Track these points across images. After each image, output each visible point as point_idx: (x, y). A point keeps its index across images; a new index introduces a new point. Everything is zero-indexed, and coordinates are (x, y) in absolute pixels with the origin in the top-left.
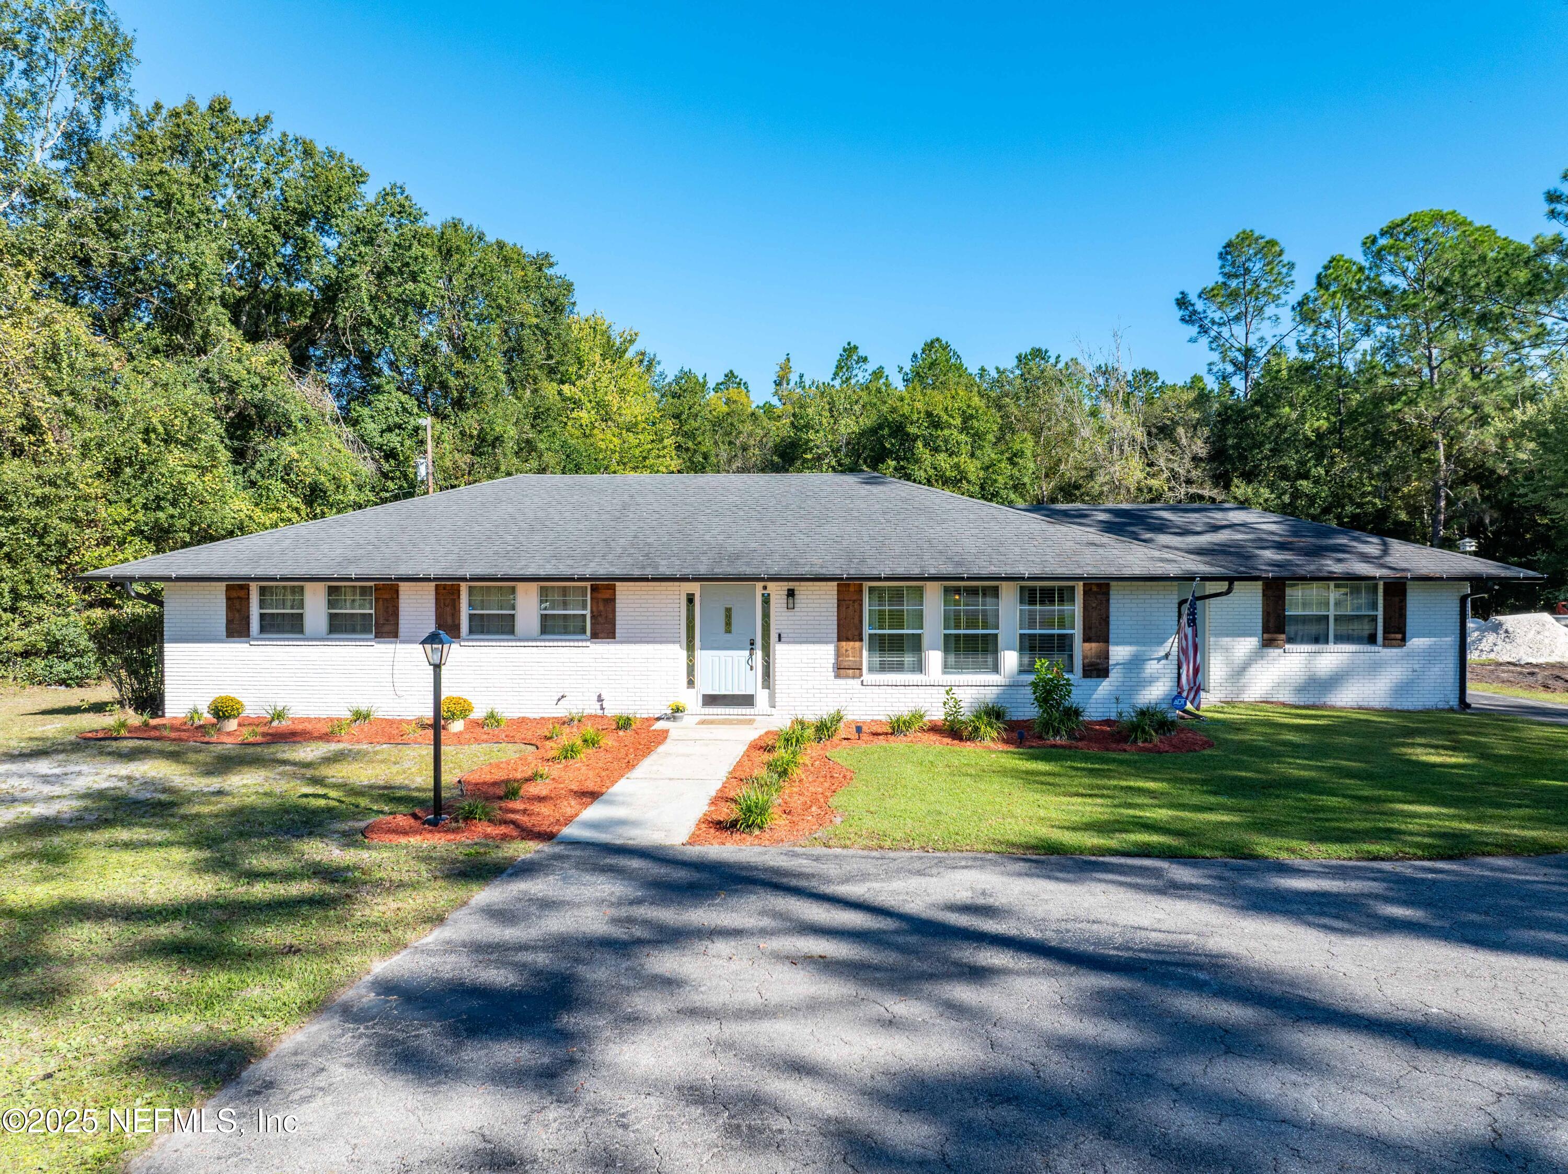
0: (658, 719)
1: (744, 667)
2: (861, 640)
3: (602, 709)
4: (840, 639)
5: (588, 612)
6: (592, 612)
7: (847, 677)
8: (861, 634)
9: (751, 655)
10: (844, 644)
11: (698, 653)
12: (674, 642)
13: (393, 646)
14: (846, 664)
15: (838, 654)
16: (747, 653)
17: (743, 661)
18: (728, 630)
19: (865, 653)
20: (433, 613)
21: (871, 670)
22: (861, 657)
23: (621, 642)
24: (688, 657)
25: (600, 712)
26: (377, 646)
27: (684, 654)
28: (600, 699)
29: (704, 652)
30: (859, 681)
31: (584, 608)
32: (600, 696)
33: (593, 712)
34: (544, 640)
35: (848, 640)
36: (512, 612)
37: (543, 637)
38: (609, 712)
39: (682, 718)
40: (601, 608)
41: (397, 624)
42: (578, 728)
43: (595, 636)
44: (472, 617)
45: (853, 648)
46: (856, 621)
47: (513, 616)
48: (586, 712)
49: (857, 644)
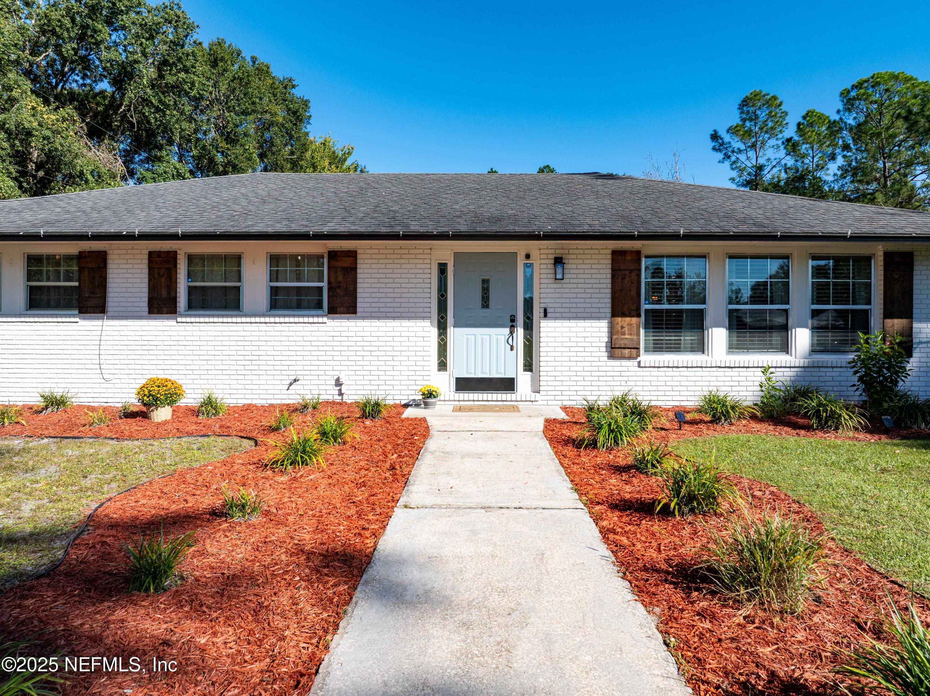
0: (406, 406)
1: (504, 347)
2: (639, 315)
3: (341, 394)
4: (614, 314)
5: (324, 284)
6: (329, 283)
7: (623, 358)
8: (638, 308)
9: (512, 333)
10: (619, 319)
11: (452, 331)
12: (424, 318)
13: (99, 323)
14: (622, 343)
15: (612, 332)
16: (507, 331)
17: (503, 340)
18: (485, 303)
19: (642, 331)
20: (146, 285)
21: (647, 350)
22: (638, 335)
23: (363, 318)
24: (440, 335)
25: (338, 398)
26: (82, 323)
27: (434, 332)
28: (338, 383)
29: (458, 330)
30: (635, 363)
31: (321, 280)
32: (338, 380)
33: (330, 398)
34: (274, 316)
35: (624, 315)
36: (237, 284)
37: (273, 312)
38: (349, 398)
39: (434, 404)
40: (341, 278)
41: (104, 297)
42: (313, 416)
43: (333, 311)
44: (191, 290)
45: (630, 325)
46: (634, 293)
47: (238, 289)
48: (323, 398)
49: (634, 320)
